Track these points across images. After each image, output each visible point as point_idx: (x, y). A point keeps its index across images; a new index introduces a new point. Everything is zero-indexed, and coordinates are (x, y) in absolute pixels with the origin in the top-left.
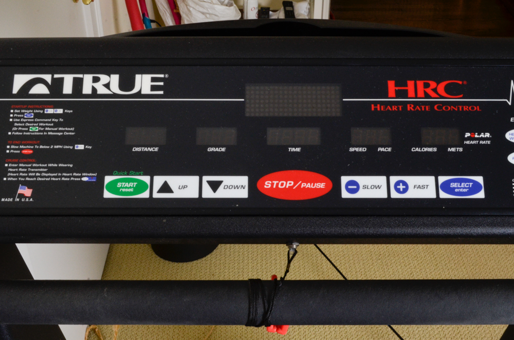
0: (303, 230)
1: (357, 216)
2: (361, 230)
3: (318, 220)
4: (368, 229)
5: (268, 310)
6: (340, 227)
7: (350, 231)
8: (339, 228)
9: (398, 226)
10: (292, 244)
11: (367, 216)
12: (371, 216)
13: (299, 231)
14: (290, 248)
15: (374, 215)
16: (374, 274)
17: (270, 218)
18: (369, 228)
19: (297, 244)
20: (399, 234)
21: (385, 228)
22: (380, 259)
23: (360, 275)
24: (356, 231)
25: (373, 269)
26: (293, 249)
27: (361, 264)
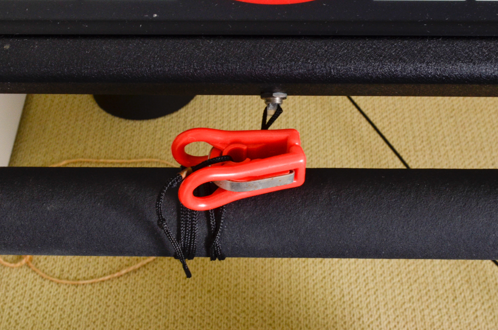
0: (291, 66)
1: (403, 37)
2: (410, 68)
3: (320, 47)
4: (424, 65)
5: (217, 230)
6: (367, 61)
7: (386, 69)
8: (364, 63)
9: (488, 60)
10: (271, 96)
11: (423, 38)
12: (432, 37)
13: (280, 68)
14: (267, 102)
15: (438, 37)
16: (442, 139)
17: (223, 42)
18: (427, 63)
19: (283, 95)
20: (488, 77)
21: (459, 64)
22: (452, 117)
23: (419, 142)
24: (399, 69)
25: (441, 133)
26: (274, 104)
27: (422, 124)
